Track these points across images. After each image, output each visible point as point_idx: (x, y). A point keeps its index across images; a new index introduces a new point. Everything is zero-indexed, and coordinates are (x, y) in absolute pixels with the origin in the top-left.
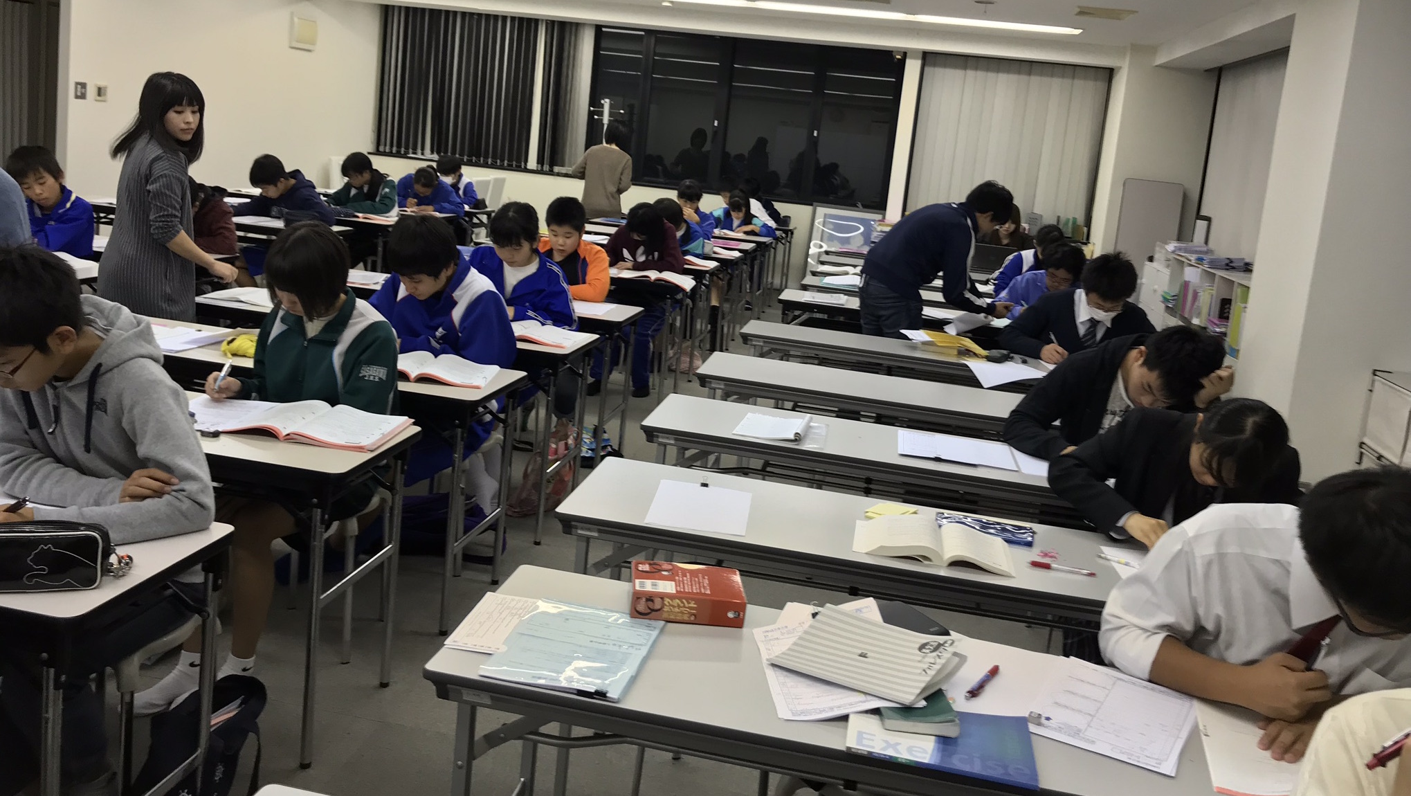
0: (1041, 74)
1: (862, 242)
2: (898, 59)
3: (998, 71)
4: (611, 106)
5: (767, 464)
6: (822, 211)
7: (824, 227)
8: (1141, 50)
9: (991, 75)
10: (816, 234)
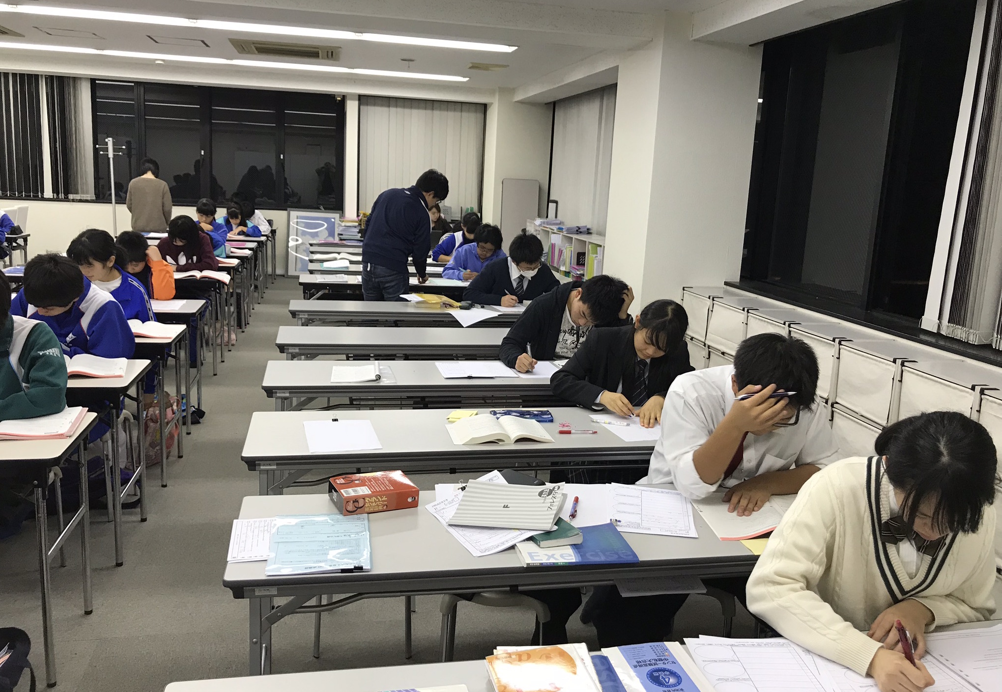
0: (440, 109)
1: (327, 235)
2: (339, 100)
3: (411, 108)
4: (114, 144)
5: (351, 400)
6: (294, 214)
7: (297, 225)
8: (506, 91)
9: (407, 111)
10: (292, 231)
